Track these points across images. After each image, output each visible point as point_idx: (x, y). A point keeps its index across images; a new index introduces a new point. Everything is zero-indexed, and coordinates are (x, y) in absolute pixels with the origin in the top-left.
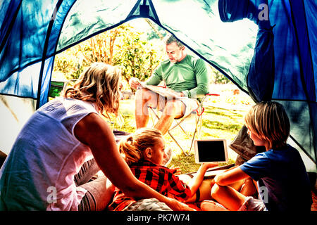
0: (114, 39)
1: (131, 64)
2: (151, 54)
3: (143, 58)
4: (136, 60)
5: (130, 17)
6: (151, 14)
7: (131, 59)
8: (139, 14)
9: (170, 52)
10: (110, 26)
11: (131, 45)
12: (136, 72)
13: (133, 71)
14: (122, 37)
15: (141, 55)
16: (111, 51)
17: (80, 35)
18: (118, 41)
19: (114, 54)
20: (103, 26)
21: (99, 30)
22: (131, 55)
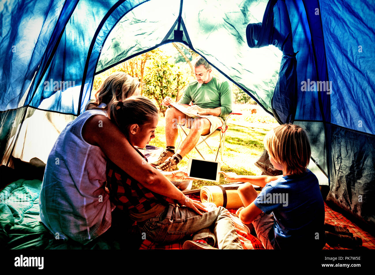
0: (145, 62)
1: (160, 85)
2: (178, 76)
3: (171, 79)
4: (164, 81)
5: (166, 41)
6: (185, 38)
7: (159, 80)
8: (173, 38)
9: (198, 74)
10: (146, 49)
11: (160, 68)
12: (164, 91)
13: (162, 91)
14: (152, 60)
15: (169, 76)
16: (142, 72)
17: (120, 57)
18: (149, 64)
19: (144, 75)
20: (140, 49)
21: (137, 52)
22: (160, 77)
